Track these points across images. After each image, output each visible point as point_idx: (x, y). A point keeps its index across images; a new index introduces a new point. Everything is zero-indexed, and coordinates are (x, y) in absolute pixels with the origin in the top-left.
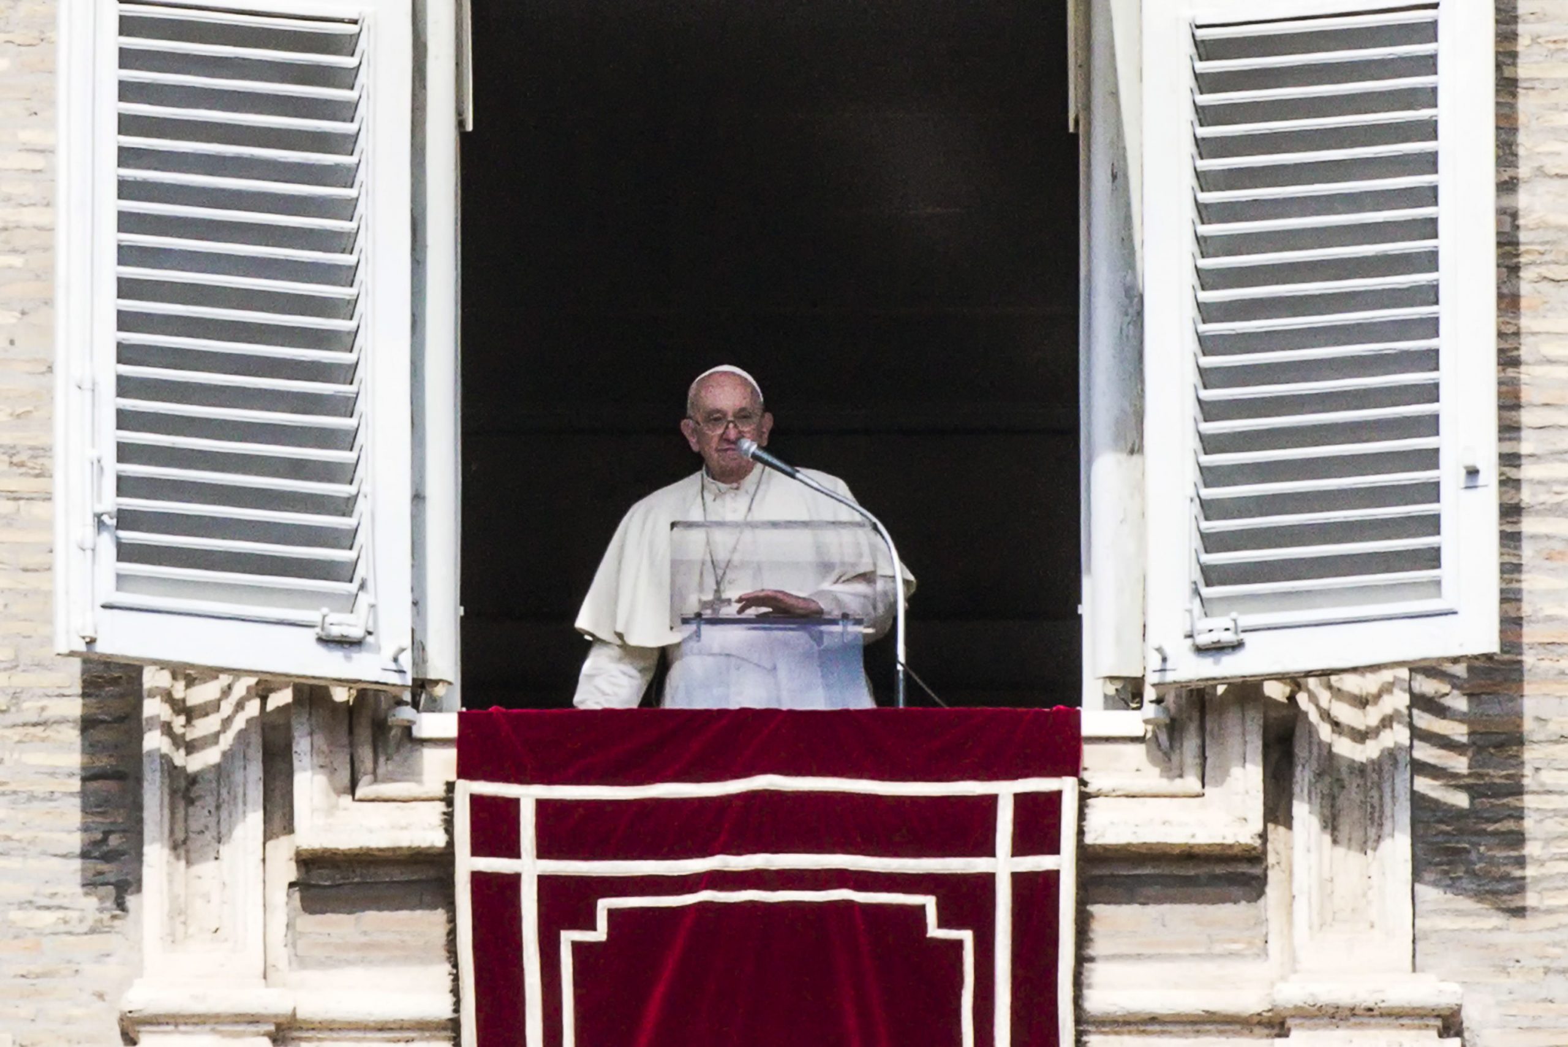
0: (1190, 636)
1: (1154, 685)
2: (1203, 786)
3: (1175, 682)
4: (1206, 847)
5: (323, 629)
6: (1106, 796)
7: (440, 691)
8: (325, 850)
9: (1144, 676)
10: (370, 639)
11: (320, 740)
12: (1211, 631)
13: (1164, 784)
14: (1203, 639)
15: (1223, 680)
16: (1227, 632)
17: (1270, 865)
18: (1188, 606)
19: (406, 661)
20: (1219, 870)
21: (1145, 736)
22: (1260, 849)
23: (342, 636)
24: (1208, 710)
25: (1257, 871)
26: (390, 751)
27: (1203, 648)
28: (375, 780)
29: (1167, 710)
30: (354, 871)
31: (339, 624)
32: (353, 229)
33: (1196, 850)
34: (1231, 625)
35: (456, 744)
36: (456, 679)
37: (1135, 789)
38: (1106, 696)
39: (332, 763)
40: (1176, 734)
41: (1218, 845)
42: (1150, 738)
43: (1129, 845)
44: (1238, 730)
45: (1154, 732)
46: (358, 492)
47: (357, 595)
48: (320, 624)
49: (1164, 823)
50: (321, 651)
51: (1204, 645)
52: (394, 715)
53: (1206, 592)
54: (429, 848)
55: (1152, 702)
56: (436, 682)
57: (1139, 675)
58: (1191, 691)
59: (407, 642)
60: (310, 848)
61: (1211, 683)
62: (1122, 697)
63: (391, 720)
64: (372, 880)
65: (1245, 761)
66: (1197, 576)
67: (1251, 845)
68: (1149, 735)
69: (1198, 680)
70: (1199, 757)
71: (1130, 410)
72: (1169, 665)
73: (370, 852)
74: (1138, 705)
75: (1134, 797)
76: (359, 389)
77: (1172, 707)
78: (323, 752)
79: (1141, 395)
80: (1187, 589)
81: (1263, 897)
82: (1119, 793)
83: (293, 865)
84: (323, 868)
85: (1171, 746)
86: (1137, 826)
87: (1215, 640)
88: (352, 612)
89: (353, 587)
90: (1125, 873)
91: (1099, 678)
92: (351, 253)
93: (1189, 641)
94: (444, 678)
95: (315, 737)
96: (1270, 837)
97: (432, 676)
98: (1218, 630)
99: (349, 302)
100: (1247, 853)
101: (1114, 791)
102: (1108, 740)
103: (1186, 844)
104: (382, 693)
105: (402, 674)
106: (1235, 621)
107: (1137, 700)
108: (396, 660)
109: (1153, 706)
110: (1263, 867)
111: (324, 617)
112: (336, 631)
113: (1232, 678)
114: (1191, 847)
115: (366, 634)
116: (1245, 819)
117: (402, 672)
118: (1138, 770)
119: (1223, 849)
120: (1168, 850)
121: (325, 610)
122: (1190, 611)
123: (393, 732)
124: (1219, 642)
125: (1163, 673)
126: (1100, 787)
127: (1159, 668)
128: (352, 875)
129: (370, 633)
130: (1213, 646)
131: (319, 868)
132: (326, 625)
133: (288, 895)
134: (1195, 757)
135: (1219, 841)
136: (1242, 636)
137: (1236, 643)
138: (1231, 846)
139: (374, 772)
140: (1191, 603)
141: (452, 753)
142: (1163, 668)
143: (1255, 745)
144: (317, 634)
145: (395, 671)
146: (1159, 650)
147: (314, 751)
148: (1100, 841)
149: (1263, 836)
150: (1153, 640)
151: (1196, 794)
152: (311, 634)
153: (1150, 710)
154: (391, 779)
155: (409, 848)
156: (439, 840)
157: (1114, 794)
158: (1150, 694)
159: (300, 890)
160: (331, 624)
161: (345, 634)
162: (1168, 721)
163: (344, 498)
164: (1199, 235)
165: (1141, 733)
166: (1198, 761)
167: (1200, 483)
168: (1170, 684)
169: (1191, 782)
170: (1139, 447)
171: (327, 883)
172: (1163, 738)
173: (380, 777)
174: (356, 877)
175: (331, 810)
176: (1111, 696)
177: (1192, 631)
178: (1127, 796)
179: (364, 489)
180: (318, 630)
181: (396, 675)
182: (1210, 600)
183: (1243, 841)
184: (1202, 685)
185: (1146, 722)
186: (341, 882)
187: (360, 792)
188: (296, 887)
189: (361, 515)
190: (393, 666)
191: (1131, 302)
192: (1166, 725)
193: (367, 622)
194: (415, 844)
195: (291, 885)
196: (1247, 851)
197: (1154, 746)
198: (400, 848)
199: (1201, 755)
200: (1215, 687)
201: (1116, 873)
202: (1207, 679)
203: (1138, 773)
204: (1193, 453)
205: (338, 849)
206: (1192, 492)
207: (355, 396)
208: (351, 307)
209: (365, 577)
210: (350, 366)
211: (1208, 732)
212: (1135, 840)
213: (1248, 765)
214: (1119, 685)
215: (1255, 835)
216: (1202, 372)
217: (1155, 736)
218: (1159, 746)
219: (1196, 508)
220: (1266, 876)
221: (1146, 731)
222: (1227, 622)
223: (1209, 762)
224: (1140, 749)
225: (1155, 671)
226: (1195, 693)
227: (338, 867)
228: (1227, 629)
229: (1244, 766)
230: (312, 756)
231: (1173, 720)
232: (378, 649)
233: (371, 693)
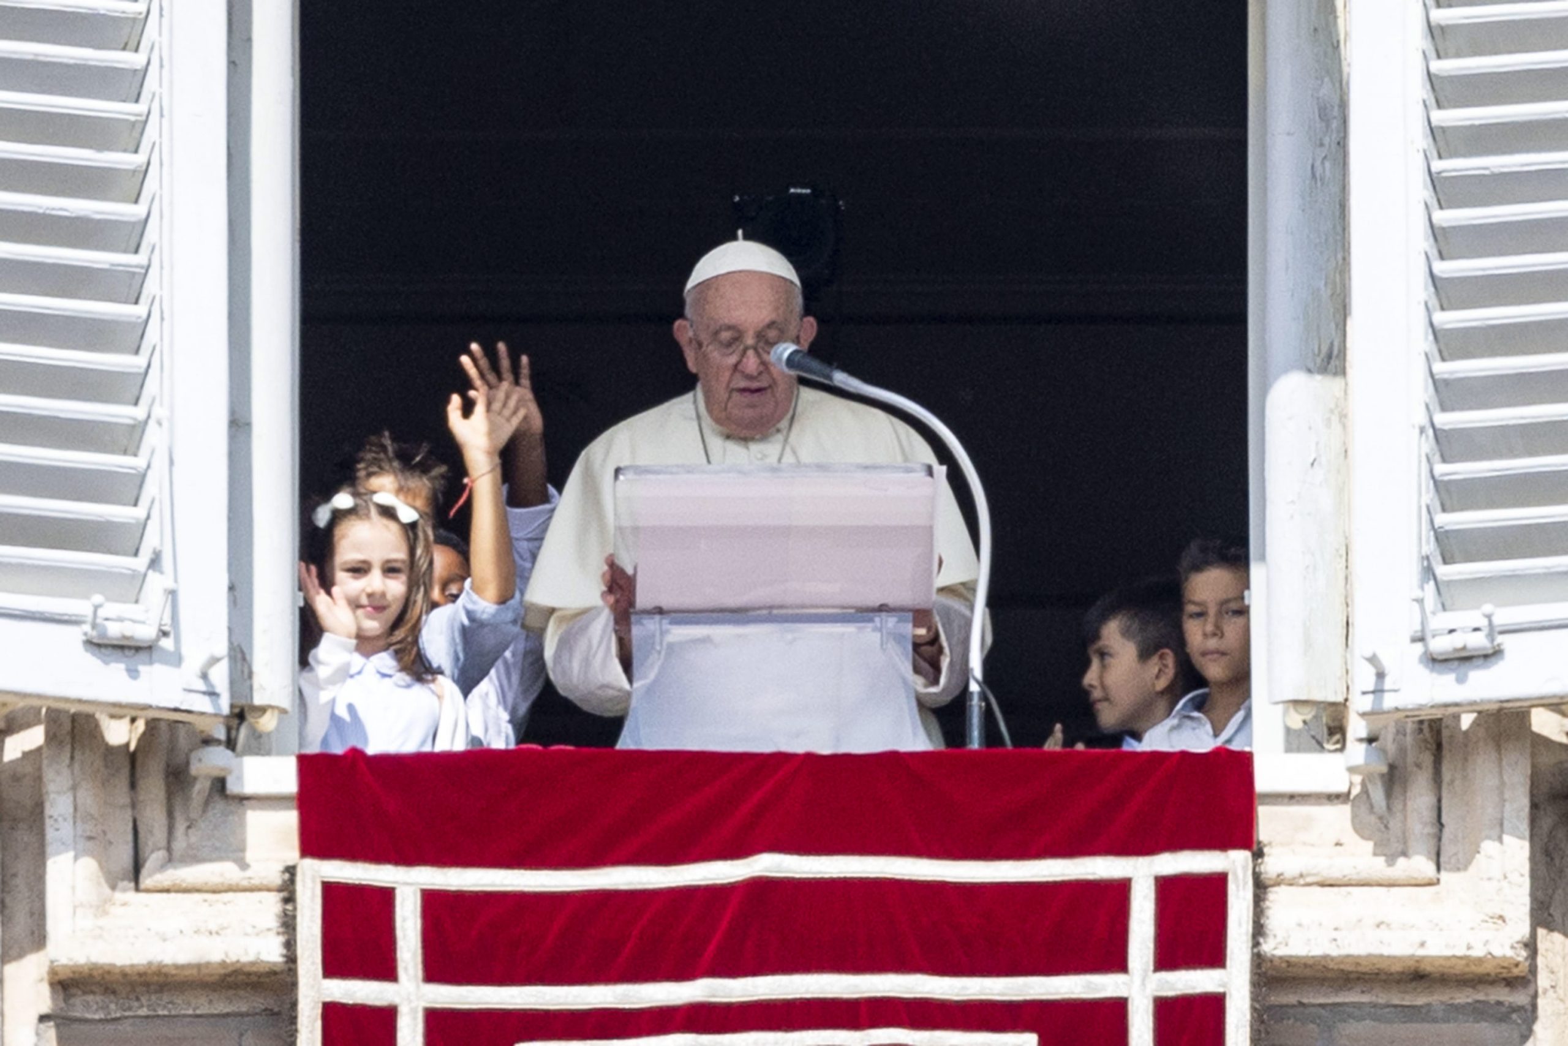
0: (1420, 639)
1: (1363, 715)
2: (1439, 869)
3: (1397, 709)
4: (1443, 963)
5: (94, 626)
6: (1291, 885)
7: (267, 723)
8: (94, 967)
9: (1346, 700)
10: (167, 644)
11: (87, 797)
12: (1451, 631)
13: (1377, 866)
14: (1441, 645)
15: (1470, 705)
16: (1478, 633)
17: (1540, 991)
18: (1418, 594)
19: (220, 676)
20: (1464, 997)
21: (1349, 793)
22: (1525, 967)
23: (125, 637)
24: (1445, 752)
25: (1520, 998)
26: (193, 815)
27: (1441, 657)
28: (170, 860)
29: (1383, 751)
30: (138, 999)
31: (120, 620)
32: (140, 13)
33: (1428, 968)
34: (1483, 623)
35: (295, 803)
36: (293, 706)
37: (1335, 872)
38: (1288, 730)
39: (104, 833)
40: (1397, 789)
41: (1461, 958)
42: (1357, 796)
43: (1325, 957)
44: (1492, 781)
45: (1363, 784)
46: (149, 417)
47: (145, 575)
48: (90, 619)
49: (1378, 926)
50: (91, 661)
51: (1441, 654)
52: (200, 760)
53: (1443, 571)
54: (253, 964)
55: (1361, 740)
56: (263, 710)
57: (1340, 699)
58: (1421, 722)
59: (221, 647)
60: (71, 963)
61: (1451, 710)
62: (1313, 733)
63: (195, 769)
64: (166, 1013)
65: (1502, 831)
66: (1430, 547)
67: (1511, 958)
68: (1356, 791)
69: (1432, 707)
70: (1433, 824)
71: (1325, 293)
72: (1388, 684)
73: (164, 970)
74: (1338, 746)
75: (1331, 885)
76: (150, 260)
77: (1391, 748)
78: (92, 817)
79: (1343, 267)
80: (1414, 569)
81: (1531, 1040)
82: (1309, 880)
83: (45, 990)
84: (93, 992)
85: (1389, 808)
86: (1336, 929)
87: (1460, 645)
88: (137, 602)
89: (140, 563)
90: (1322, 1000)
91: (1277, 703)
92: (136, 50)
93: (1419, 648)
94: (273, 703)
95: (81, 794)
96: (1541, 946)
97: (258, 701)
98: (1463, 629)
99: (133, 124)
100: (1505, 971)
101: (1301, 876)
102: (1292, 798)
103: (1412, 957)
104: (181, 725)
105: (214, 697)
106: (1489, 617)
107: (1337, 737)
108: (204, 676)
109: (1363, 746)
110: (1531, 991)
111: (96, 608)
112: (114, 630)
113: (1482, 702)
114: (1420, 960)
115: (161, 634)
116: (1501, 917)
117: (212, 694)
118: (1338, 844)
119: (1467, 965)
120: (1383, 965)
121: (98, 598)
122: (1420, 601)
123: (198, 787)
124: (1464, 648)
125: (1378, 694)
126: (1279, 871)
127: (1371, 688)
128: (136, 1004)
129: (165, 634)
130: (1457, 655)
131: (85, 993)
132: (99, 621)
133: (37, 1034)
134: (1425, 824)
135: (1460, 952)
136: (1500, 639)
137: (1490, 651)
138: (1480, 961)
139: (169, 849)
140: (1422, 588)
141: (291, 818)
142: (1379, 688)
143: (1519, 803)
144: (85, 634)
145: (204, 693)
146: (1373, 660)
147: (78, 815)
148: (1281, 952)
149: (1531, 946)
150: (1362, 645)
151: (1426, 881)
152: (75, 635)
153: (1356, 753)
154: (193, 858)
155: (223, 964)
156: (271, 952)
157: (1302, 881)
158: (1356, 728)
159: (57, 1026)
160: (107, 619)
161: (128, 633)
162: (1384, 769)
163: (128, 425)
164: (1433, 24)
165: (1344, 789)
166: (1430, 830)
167: (1435, 406)
168: (1388, 712)
169: (1421, 865)
170: (1339, 351)
171: (97, 1017)
172: (1378, 794)
173: (177, 854)
174: (142, 1006)
175: (101, 908)
176: (1295, 731)
177: (1423, 630)
178: (1322, 885)
179: (158, 412)
180: (87, 628)
181: (207, 699)
182: (1449, 583)
183: (1498, 952)
184: (1438, 714)
185: (1352, 770)
186: (118, 1015)
187: (146, 882)
188: (49, 1021)
189: (153, 452)
190: (201, 686)
191: (1328, 126)
192: (1382, 776)
193: (161, 619)
194: (232, 958)
195: (43, 1018)
196: (1504, 968)
197: (1363, 809)
198: (208, 964)
199: (1435, 821)
200: (1457, 717)
201: (1305, 1001)
202: (1446, 706)
203: (1338, 848)
204: (1423, 357)
205: (114, 965)
206: (1422, 419)
207: (143, 271)
208: (136, 134)
209: (158, 548)
210: (133, 224)
211: (1444, 786)
212: (1334, 952)
213: (1506, 838)
214: (1309, 714)
215: (1518, 942)
216: (1437, 233)
217: (1365, 791)
218: (1372, 807)
219: (1428, 444)
220: (1534, 1006)
221: (1351, 784)
222: (1476, 618)
223: (1447, 833)
224: (1344, 811)
225: (1364, 693)
226: (1425, 726)
227: (114, 992)
228: (1476, 629)
229: (1500, 840)
230: (75, 823)
231: (1392, 767)
232: (176, 659)
233: (163, 726)
